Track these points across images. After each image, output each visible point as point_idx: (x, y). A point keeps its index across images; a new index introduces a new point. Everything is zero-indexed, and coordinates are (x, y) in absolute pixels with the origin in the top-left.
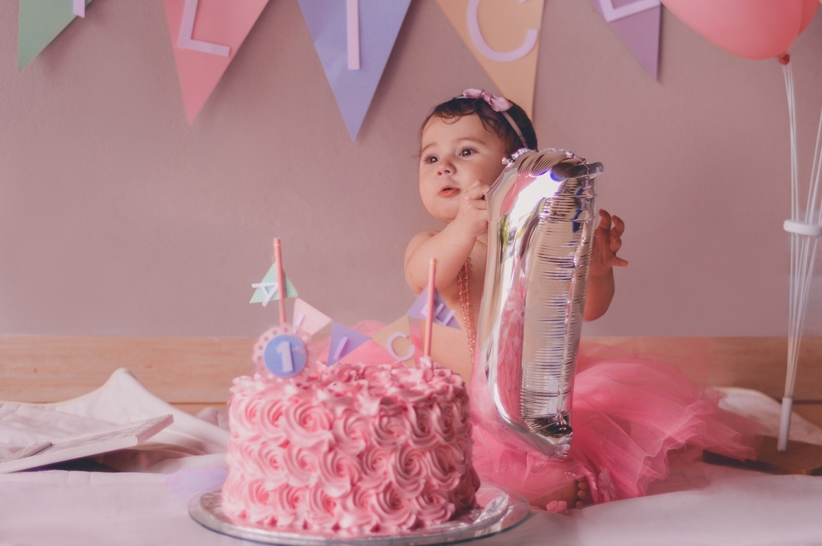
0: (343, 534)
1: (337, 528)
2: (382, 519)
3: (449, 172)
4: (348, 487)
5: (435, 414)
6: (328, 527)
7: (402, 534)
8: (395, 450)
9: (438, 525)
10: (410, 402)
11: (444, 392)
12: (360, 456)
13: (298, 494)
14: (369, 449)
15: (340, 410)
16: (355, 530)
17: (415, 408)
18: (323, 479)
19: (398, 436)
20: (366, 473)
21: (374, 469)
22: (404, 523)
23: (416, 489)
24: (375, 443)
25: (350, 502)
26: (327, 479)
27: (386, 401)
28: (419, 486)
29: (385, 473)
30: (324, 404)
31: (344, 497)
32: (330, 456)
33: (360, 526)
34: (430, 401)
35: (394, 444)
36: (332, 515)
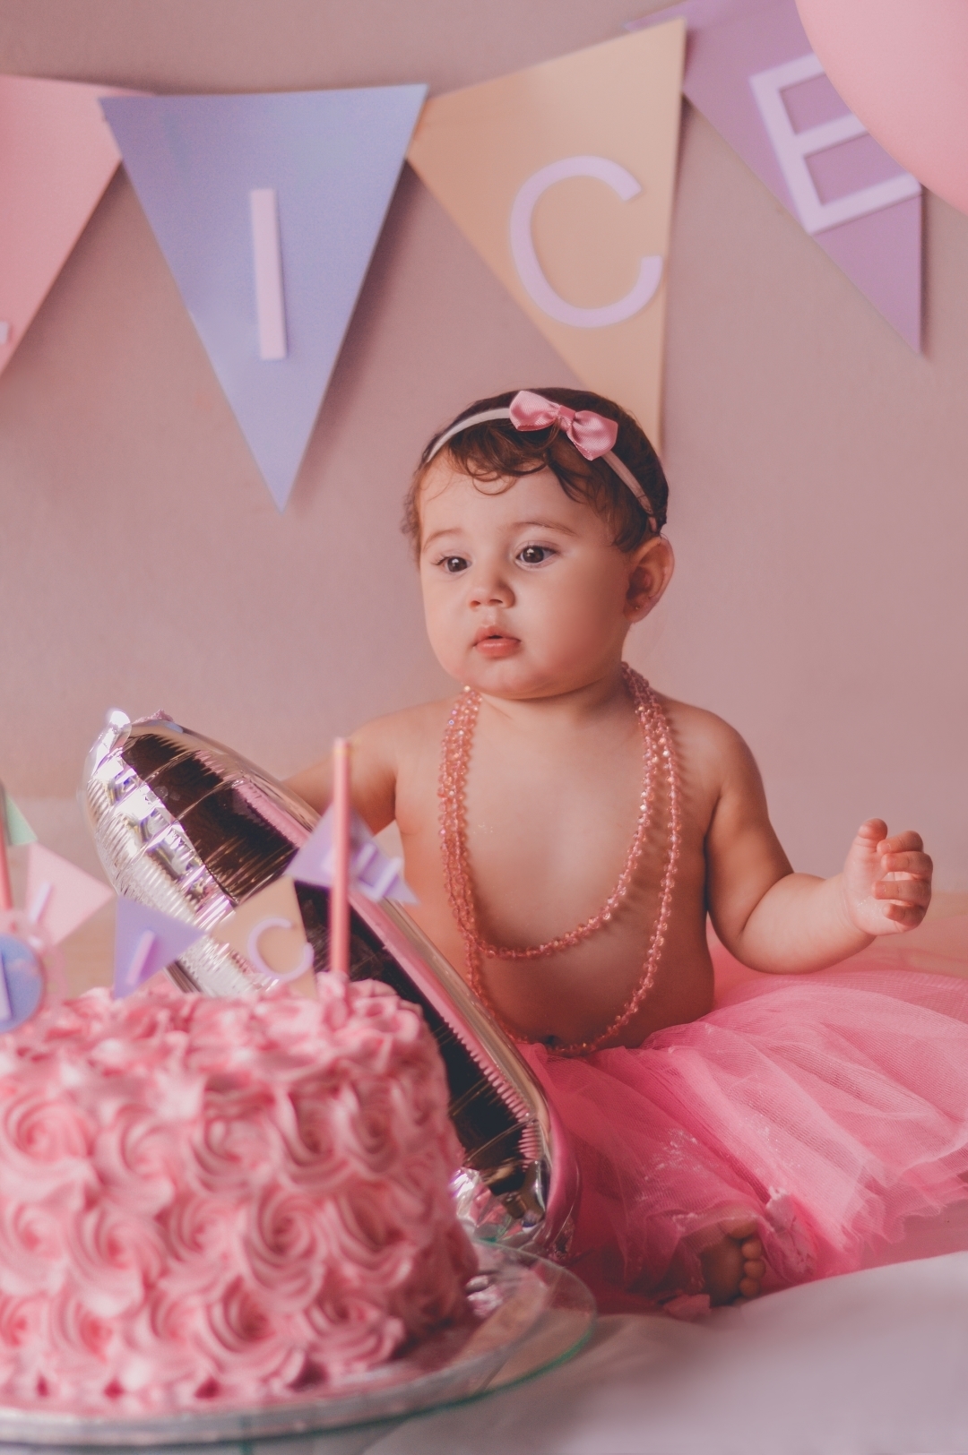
0: (131, 1406)
1: (114, 1391)
2: (220, 1366)
3: (500, 602)
4: (135, 1290)
5: (342, 1112)
6: (95, 1387)
7: (270, 1400)
8: (244, 1200)
9: (362, 1375)
10: (281, 1081)
11: (367, 1054)
12: (162, 1218)
13: (26, 1311)
14: (182, 1199)
15: (109, 1109)
16: (157, 1395)
17: (294, 1098)
18: (77, 1275)
19: (254, 1165)
20: (178, 1258)
21: (196, 1247)
22: (276, 1373)
23: (301, 1291)
24: (195, 1185)
25: (142, 1329)
26: (86, 1274)
27: (219, 1084)
28: (308, 1283)
29: (225, 1257)
30: (72, 1096)
31: (129, 1316)
32: (90, 1221)
33: (169, 1387)
34: (332, 1079)
35: (244, 1184)
36: (103, 1359)
